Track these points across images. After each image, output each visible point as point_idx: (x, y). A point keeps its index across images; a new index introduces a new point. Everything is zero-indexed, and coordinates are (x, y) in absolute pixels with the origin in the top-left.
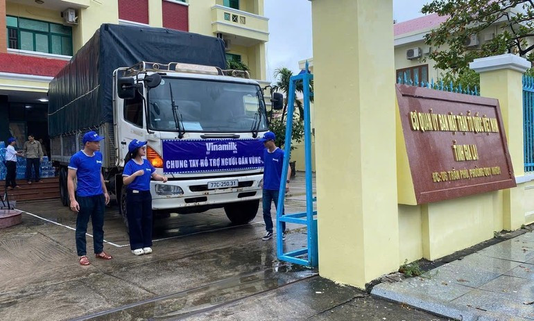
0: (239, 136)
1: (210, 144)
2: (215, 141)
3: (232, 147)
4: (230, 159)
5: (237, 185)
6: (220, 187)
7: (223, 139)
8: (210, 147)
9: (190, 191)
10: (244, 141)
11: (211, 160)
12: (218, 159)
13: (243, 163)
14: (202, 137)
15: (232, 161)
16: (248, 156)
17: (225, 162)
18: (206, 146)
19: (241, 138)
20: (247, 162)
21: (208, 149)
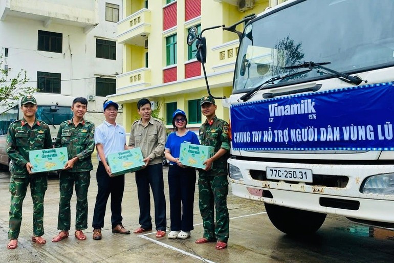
0: (319, 86)
1: (273, 105)
2: (281, 99)
3: (308, 107)
4: (305, 131)
5: (310, 180)
6: (283, 178)
7: (293, 95)
8: (275, 110)
9: (249, 177)
10: (328, 94)
11: (276, 132)
12: (286, 131)
13: (330, 137)
14: (265, 96)
15: (309, 134)
16: (340, 123)
17: (297, 135)
18: (268, 110)
19: (322, 90)
20: (337, 136)
21: (272, 114)
